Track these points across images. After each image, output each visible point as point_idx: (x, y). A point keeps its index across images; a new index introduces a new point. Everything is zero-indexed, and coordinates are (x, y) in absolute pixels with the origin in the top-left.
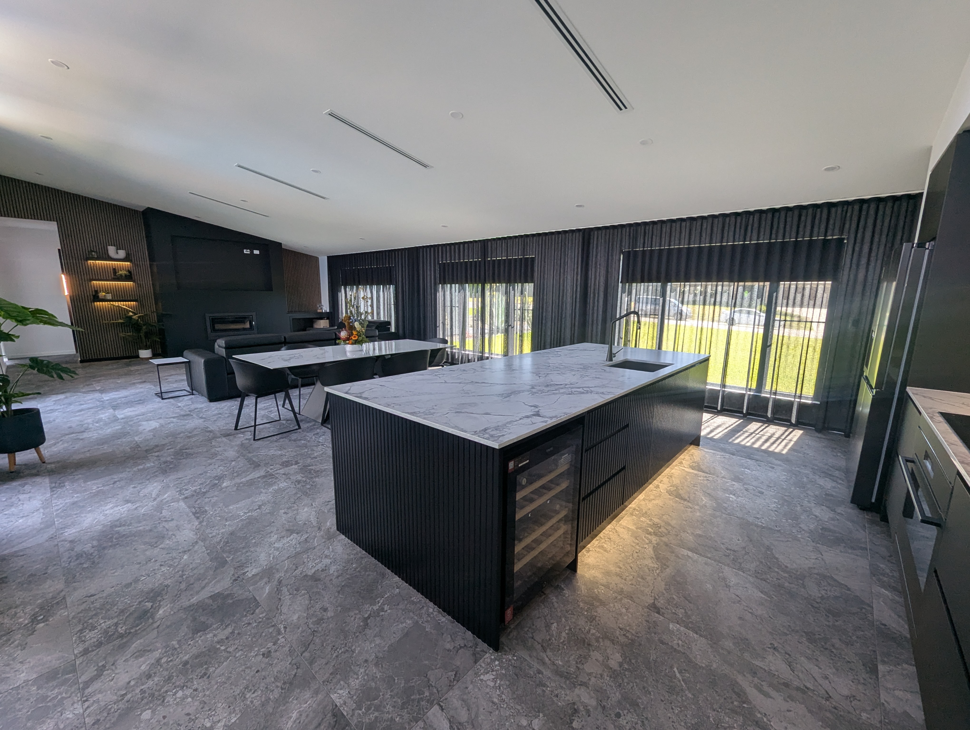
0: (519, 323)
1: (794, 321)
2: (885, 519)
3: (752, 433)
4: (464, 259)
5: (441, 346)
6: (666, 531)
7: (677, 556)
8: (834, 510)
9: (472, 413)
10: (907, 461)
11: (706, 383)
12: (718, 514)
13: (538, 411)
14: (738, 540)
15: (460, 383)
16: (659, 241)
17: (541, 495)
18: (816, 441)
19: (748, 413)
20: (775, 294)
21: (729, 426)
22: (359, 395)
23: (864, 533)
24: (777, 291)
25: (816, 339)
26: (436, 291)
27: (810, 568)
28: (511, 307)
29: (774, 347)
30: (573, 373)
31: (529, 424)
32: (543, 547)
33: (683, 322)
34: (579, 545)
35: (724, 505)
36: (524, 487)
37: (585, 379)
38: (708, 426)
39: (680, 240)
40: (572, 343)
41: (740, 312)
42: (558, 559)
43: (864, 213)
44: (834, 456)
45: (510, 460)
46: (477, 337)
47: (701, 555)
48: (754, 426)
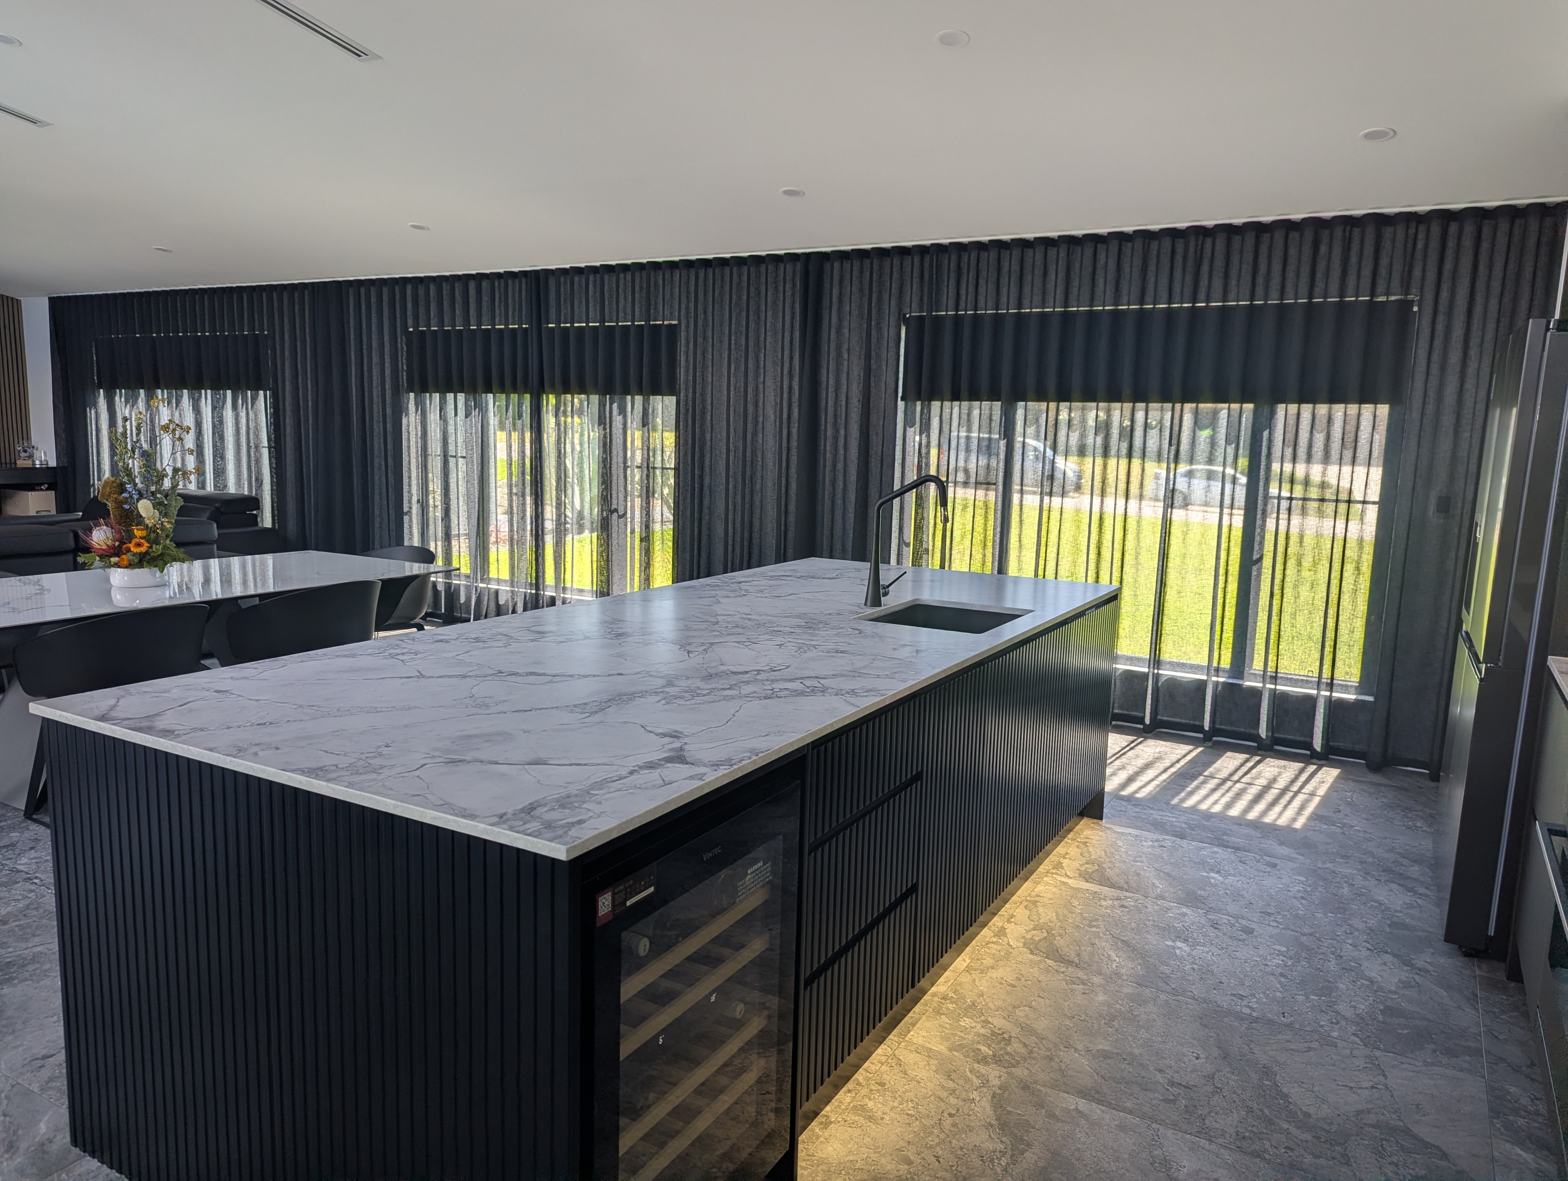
0: (638, 501)
1: (1309, 499)
2: (1515, 975)
3: (1224, 781)
4: (479, 324)
5: (416, 568)
6: (1023, 1050)
7: (1051, 1115)
8: (1408, 963)
9: (496, 763)
10: (1552, 832)
11: (1113, 658)
12: (1147, 993)
13: (681, 749)
14: (1197, 1058)
15: (464, 677)
16: (994, 294)
17: (692, 982)
18: (1370, 794)
19: (1214, 731)
20: (1266, 434)
21: (1172, 766)
22: (145, 724)
23: (1473, 1012)
24: (1270, 426)
25: (1361, 541)
26: (399, 411)
27: (1359, 1113)
28: (617, 459)
29: (1267, 562)
30: (779, 640)
31: (654, 787)
32: (702, 1124)
33: (1056, 501)
34: (800, 1112)
35: (1164, 968)
36: (640, 964)
37: (810, 654)
38: (1123, 768)
39: (1044, 293)
40: (782, 557)
41: (1190, 474)
42: (744, 1154)
43: (1451, 244)
44: (1409, 828)
45: (601, 889)
46: (521, 542)
47: (1109, 1105)
48: (1229, 762)
